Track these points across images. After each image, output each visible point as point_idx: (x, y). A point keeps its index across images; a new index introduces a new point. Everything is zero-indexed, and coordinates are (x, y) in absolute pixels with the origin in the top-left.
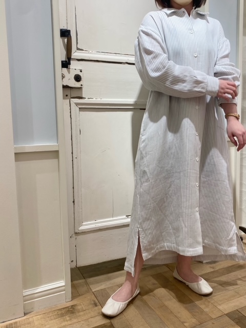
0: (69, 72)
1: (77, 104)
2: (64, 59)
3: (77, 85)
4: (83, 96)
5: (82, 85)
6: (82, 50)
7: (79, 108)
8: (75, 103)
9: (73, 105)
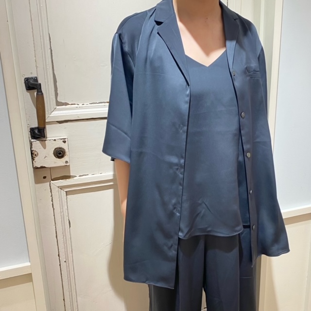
0: (44, 147)
1: (61, 188)
2: (35, 124)
3: (60, 162)
4: (71, 175)
5: (67, 162)
6: (66, 104)
7: (66, 192)
8: (58, 187)
9: (55, 191)
